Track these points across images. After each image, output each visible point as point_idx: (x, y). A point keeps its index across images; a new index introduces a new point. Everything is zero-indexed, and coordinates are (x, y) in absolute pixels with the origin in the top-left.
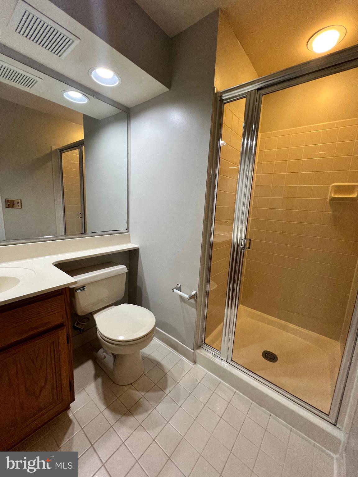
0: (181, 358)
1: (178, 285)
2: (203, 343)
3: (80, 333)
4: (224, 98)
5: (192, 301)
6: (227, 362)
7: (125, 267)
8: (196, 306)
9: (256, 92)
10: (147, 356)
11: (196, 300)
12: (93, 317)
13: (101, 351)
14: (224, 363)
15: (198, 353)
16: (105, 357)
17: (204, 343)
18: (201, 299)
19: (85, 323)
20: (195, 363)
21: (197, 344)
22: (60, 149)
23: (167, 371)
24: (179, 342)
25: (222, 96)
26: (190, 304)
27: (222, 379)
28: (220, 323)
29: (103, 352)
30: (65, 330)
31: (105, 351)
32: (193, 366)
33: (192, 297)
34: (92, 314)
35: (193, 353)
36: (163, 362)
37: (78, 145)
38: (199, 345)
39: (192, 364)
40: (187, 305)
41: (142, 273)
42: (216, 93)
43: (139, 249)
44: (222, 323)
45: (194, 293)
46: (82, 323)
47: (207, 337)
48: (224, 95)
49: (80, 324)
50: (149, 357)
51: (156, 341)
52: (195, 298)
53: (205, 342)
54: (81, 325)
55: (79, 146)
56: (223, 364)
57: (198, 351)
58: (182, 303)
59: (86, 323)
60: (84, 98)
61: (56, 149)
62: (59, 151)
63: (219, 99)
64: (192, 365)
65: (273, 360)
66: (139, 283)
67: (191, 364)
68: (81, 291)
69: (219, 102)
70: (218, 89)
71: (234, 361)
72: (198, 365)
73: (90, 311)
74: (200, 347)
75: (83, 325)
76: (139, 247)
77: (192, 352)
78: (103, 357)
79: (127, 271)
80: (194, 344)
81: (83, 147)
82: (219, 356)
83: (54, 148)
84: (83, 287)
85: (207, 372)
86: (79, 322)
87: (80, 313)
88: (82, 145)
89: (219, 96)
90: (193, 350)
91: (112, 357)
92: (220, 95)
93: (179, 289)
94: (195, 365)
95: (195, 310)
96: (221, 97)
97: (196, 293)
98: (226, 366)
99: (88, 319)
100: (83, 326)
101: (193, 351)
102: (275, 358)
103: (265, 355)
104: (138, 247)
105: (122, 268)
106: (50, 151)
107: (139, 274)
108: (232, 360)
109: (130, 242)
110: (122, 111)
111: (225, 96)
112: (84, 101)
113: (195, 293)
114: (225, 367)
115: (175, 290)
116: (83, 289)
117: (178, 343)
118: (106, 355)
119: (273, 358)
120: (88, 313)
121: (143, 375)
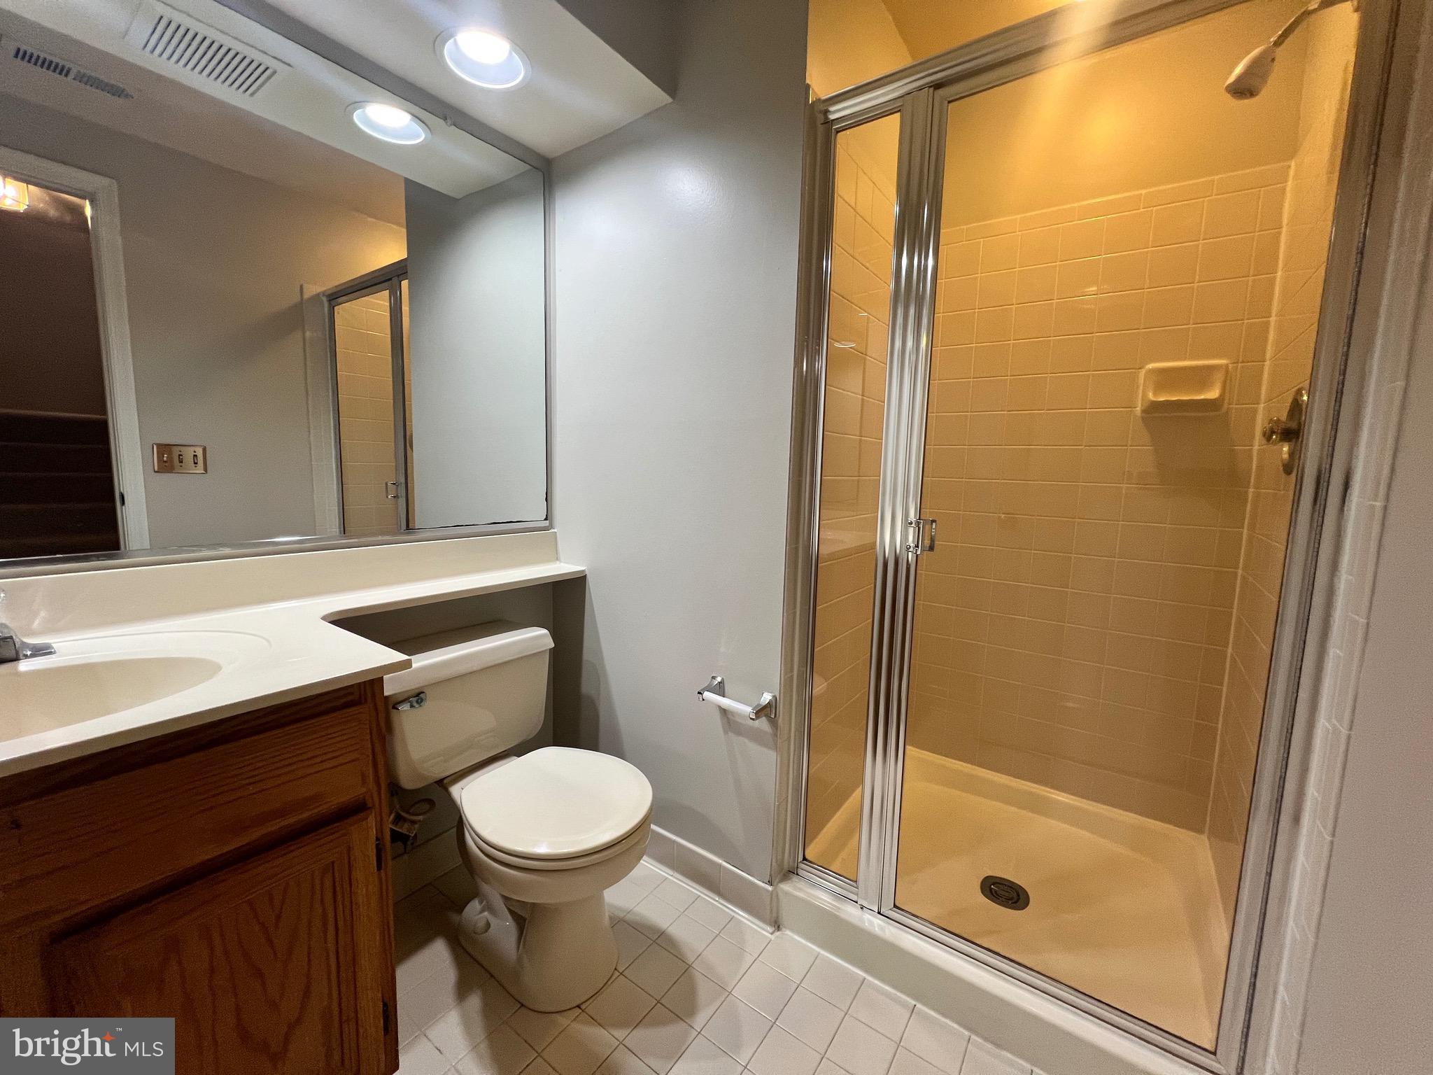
0: (733, 914)
1: (714, 678)
2: (801, 858)
3: (405, 852)
4: (832, 117)
5: (762, 724)
6: (879, 913)
7: (545, 631)
8: (774, 741)
9: (931, 95)
10: (621, 915)
11: (773, 722)
12: (449, 794)
13: (474, 906)
14: (870, 917)
15: (787, 893)
16: (488, 925)
17: (805, 859)
18: (789, 719)
19: (421, 818)
20: (777, 925)
21: (781, 865)
22: (330, 292)
23: (691, 958)
24: (725, 864)
25: (829, 111)
26: (756, 736)
27: (866, 971)
28: (853, 791)
29: (482, 911)
30: (372, 821)
31: (489, 907)
32: (772, 937)
33: (761, 711)
34: (443, 784)
35: (772, 893)
36: (678, 931)
37: (388, 278)
38: (786, 866)
39: (770, 929)
40: (746, 741)
41: (598, 652)
42: (813, 102)
43: (585, 576)
44: (859, 790)
45: (767, 698)
46: (413, 815)
47: (811, 841)
48: (832, 109)
49: (405, 820)
50: (629, 917)
51: (647, 866)
52: (773, 716)
53: (807, 857)
54: (406, 825)
55: (390, 279)
56: (871, 922)
57: (786, 887)
58: (730, 734)
59: (425, 816)
60: (417, 128)
61: (318, 295)
62: (325, 299)
63: (820, 118)
64: (770, 935)
65: (1016, 902)
66: (586, 687)
67: (765, 931)
68: (412, 706)
69: (821, 129)
70: (818, 93)
71: (903, 910)
72: (788, 932)
73: (439, 772)
74: (790, 873)
75: (414, 822)
76: (587, 573)
77: (767, 891)
78: (481, 924)
79: (553, 645)
80: (774, 864)
81: (405, 284)
82: (855, 898)
83: (312, 290)
84: (418, 695)
85: (819, 953)
86: (403, 814)
87: (407, 782)
88: (401, 277)
89: (820, 112)
90: (770, 883)
91: (509, 923)
92: (822, 107)
93: (720, 690)
94: (778, 933)
95: (772, 755)
96: (826, 112)
97: (775, 697)
98: (879, 925)
99: (431, 802)
100: (416, 826)
101: (770, 888)
102: (1021, 897)
103: (991, 889)
104: (583, 571)
105: (537, 637)
106: (297, 299)
107: (587, 655)
108: (895, 906)
109: (557, 559)
110: (529, 167)
111: (838, 112)
112: (418, 136)
113: (771, 698)
114: (877, 931)
115: (707, 694)
116: (417, 702)
117: (720, 865)
118: (493, 921)
119: (1015, 900)
120: (431, 781)
121: (617, 974)
